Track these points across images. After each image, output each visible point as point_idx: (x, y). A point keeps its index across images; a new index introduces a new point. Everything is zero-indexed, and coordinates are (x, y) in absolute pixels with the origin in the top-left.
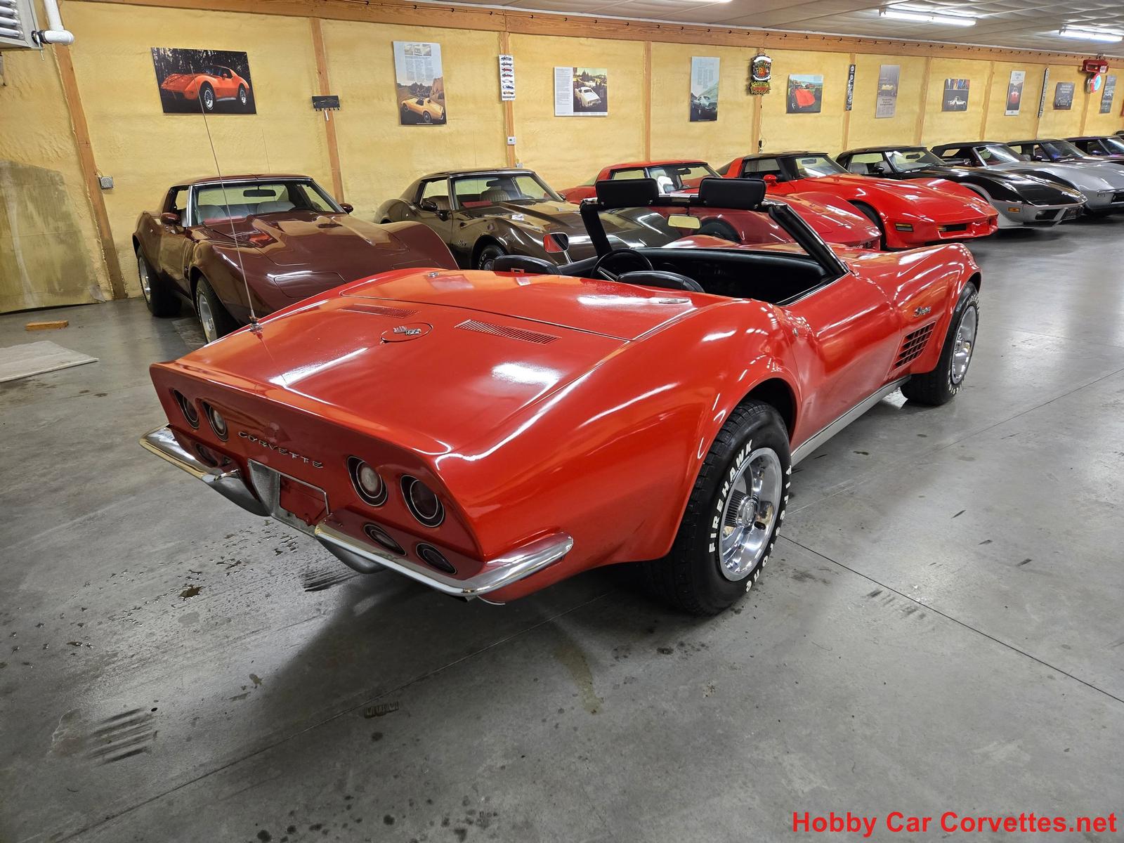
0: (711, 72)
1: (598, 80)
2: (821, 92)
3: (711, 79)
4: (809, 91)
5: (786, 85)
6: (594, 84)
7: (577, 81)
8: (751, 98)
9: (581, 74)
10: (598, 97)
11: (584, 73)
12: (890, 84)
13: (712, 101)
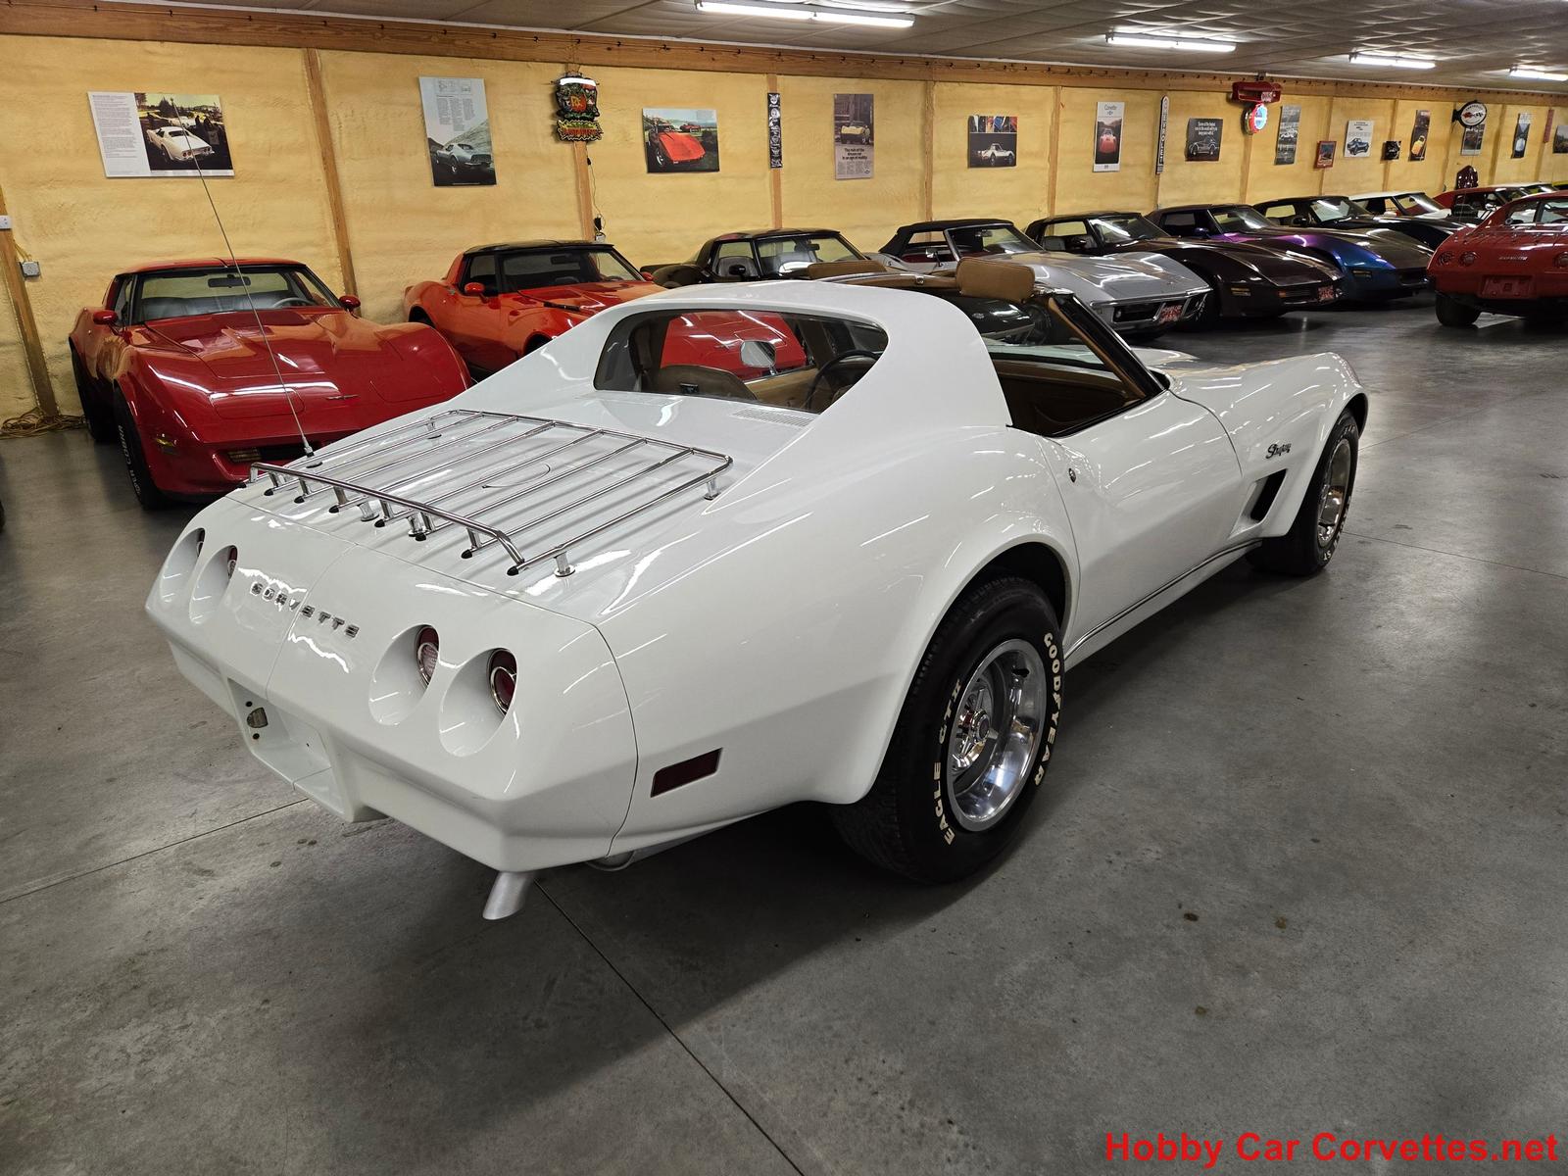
0: (468, 103)
1: (201, 115)
2: (716, 137)
3: (469, 115)
4: (687, 136)
5: (639, 126)
6: (192, 122)
7: (150, 117)
8: (566, 148)
9: (157, 104)
10: (206, 145)
11: (164, 104)
12: (857, 125)
13: (481, 151)
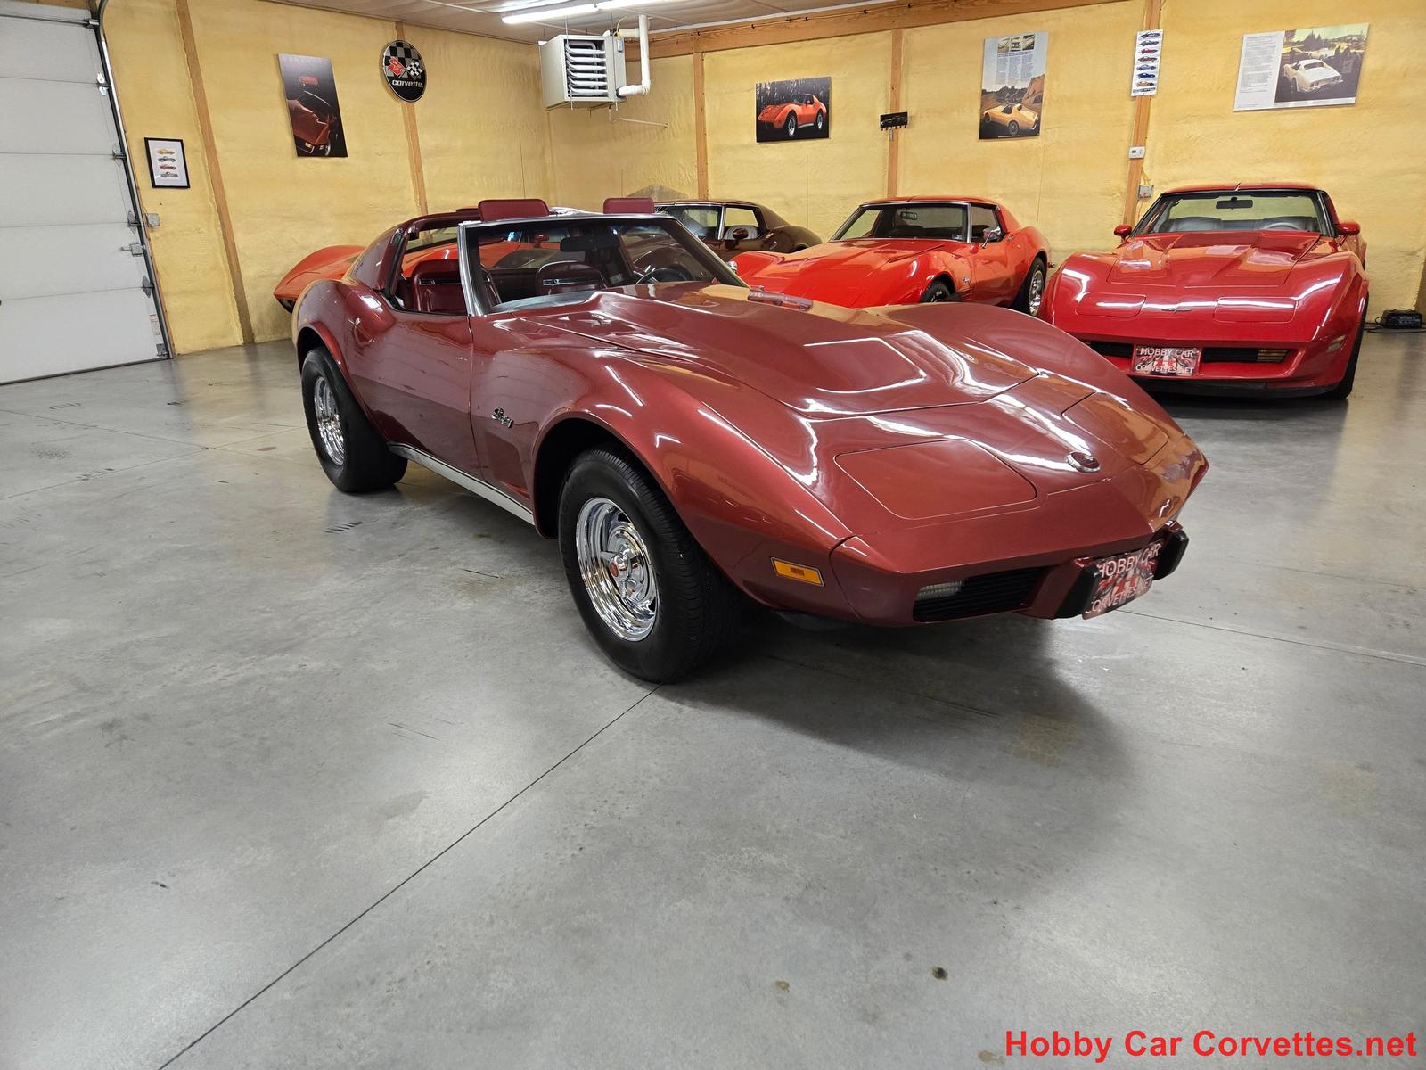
6: (1332, 52)
7: (1292, 52)
9: (1303, 39)
10: (1338, 74)
11: (1311, 36)
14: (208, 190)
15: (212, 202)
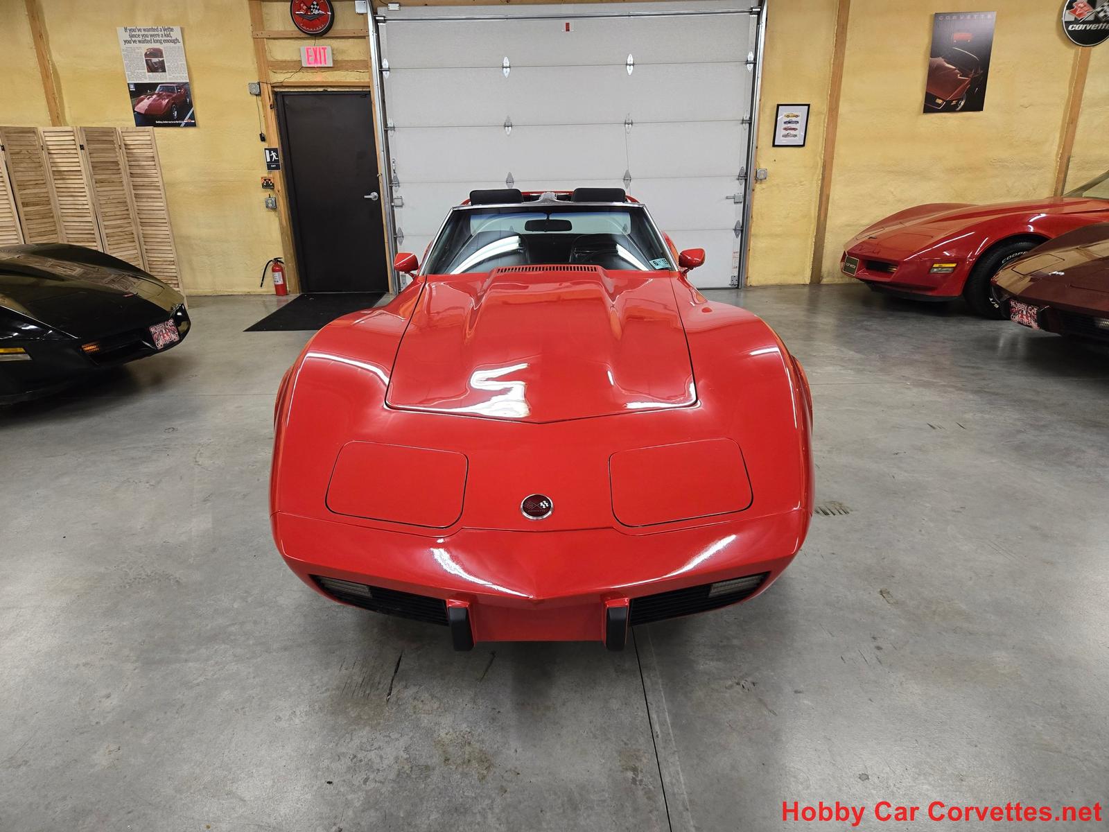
14: (820, 148)
15: (821, 158)
